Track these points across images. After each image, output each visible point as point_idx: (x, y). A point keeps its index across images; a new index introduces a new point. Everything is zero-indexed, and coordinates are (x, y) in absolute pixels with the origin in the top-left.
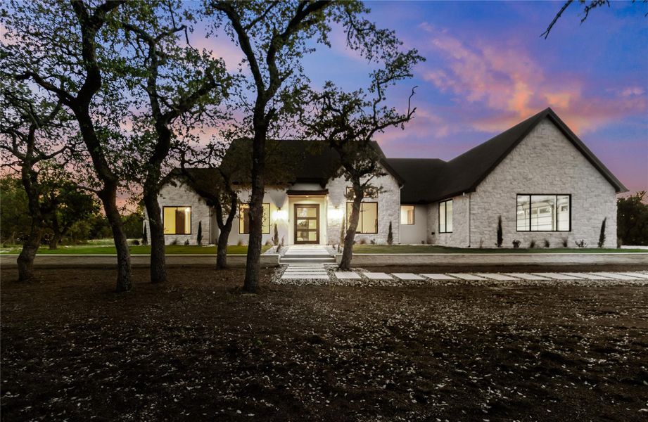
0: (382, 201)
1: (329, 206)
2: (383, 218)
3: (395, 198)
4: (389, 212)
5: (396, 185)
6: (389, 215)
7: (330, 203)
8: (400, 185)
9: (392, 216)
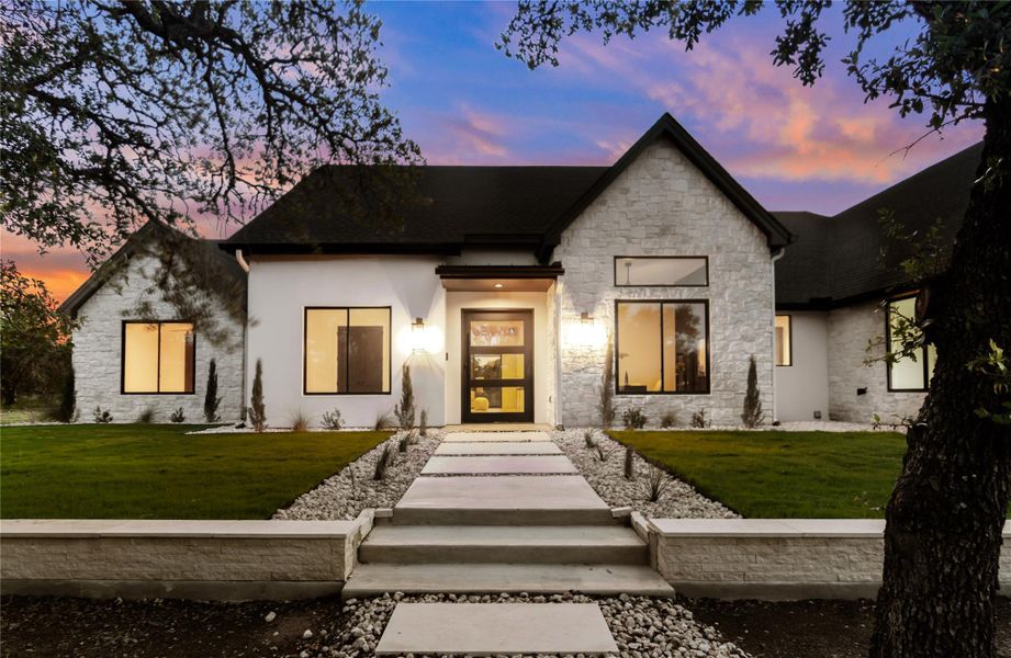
0: (721, 295)
1: (563, 313)
2: (724, 348)
3: (759, 288)
4: (743, 328)
5: (764, 249)
6: (744, 338)
7: (566, 303)
8: (774, 250)
9: (751, 341)
